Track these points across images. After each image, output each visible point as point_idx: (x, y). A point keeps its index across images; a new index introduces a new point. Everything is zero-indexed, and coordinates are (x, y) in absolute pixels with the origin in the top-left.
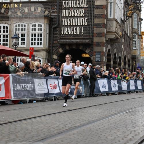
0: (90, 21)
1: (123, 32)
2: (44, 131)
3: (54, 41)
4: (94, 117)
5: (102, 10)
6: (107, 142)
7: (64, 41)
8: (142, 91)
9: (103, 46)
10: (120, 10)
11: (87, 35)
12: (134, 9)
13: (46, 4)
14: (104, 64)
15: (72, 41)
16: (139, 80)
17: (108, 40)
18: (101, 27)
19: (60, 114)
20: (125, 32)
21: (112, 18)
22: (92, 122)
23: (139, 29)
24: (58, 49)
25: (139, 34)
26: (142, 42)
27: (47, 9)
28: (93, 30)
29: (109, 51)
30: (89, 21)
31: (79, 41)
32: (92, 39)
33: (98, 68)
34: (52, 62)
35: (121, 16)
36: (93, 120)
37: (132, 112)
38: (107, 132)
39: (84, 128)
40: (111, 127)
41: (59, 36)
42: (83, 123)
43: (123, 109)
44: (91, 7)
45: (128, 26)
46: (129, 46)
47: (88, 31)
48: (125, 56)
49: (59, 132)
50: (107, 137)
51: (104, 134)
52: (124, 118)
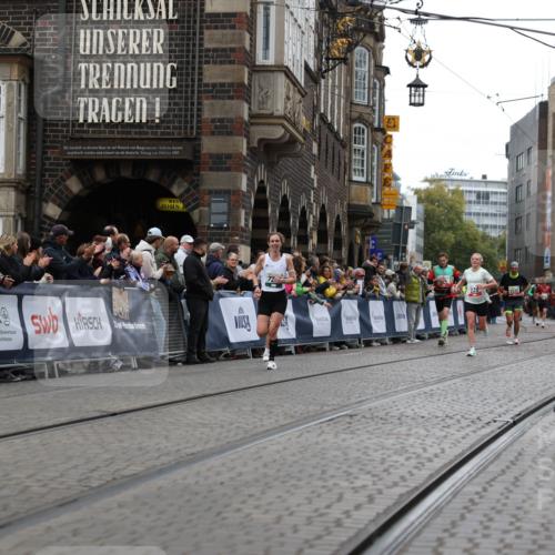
0: (187, 74)
1: (314, 116)
2: (7, 497)
3: (49, 147)
4: (201, 439)
5: (232, 31)
6: (247, 533)
7: (87, 150)
8: (387, 341)
9: (239, 168)
10: (303, 33)
11: (174, 128)
12: (357, 30)
13: (14, 8)
14: (242, 237)
15: (117, 150)
16: (374, 298)
17: (255, 145)
18: (231, 98)
19: (71, 430)
20: (323, 117)
21: (271, 61)
22: (194, 458)
23: (374, 105)
24: (65, 181)
25: (376, 125)
26: (389, 155)
27: (20, 24)
28: (199, 110)
29: (262, 189)
30: (181, 75)
31: (146, 151)
32: (193, 142)
33: (216, 251)
34: (41, 229)
35: (305, 57)
36: (199, 452)
37: (348, 419)
38: (251, 496)
39: (161, 481)
40: (266, 475)
41: (67, 131)
42: (158, 463)
43: (311, 408)
44: (189, 22)
45: (333, 93)
46: (336, 168)
47: (180, 110)
48: (323, 206)
49: (63, 499)
50: (248, 515)
51: (236, 506)
52: (317, 443)
